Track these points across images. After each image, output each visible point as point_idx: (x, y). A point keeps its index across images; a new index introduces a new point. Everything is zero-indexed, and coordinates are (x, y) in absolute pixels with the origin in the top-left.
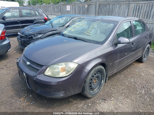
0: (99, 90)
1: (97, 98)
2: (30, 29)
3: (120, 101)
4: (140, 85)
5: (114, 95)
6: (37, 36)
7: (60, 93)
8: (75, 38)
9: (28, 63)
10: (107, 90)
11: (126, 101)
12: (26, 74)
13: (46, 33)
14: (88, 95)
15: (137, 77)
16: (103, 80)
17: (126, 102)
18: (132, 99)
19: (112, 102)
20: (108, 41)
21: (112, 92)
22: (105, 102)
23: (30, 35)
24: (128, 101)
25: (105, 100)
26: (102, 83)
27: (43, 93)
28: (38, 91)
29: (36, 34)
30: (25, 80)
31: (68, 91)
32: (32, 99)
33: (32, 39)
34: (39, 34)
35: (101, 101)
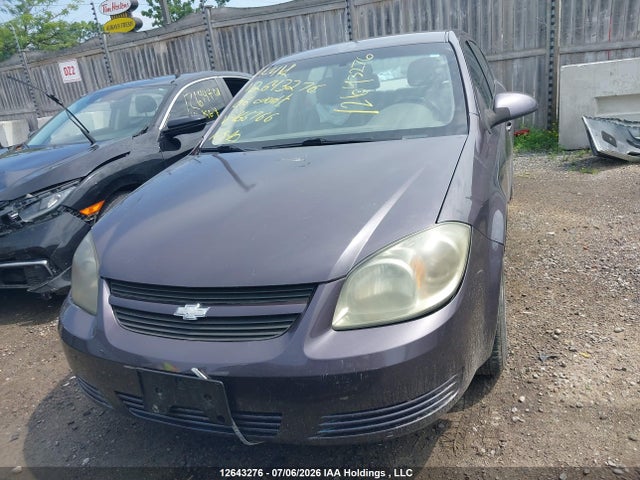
1: (516, 364)
3: (601, 340)
4: (586, 266)
5: (558, 328)
6: (40, 205)
11: (616, 330)
13: (83, 179)
15: (548, 246)
17: (621, 336)
18: (623, 318)
19: (584, 355)
21: (541, 324)
22: (563, 366)
25: (552, 358)
29: (29, 196)
34: (48, 192)
35: (543, 368)
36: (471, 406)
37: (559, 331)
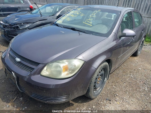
0: (102, 89)
1: (100, 98)
2: (14, 17)
3: (126, 101)
4: (141, 81)
5: (118, 93)
6: (24, 26)
7: (62, 97)
8: (73, 29)
9: (18, 60)
10: (109, 88)
11: (132, 100)
12: (16, 74)
13: (34, 23)
14: (92, 96)
15: (136, 72)
16: (106, 78)
17: (132, 102)
18: (137, 98)
19: (118, 103)
20: (113, 34)
21: (115, 91)
22: (110, 103)
23: (15, 24)
24: (135, 101)
25: (110, 100)
26: (105, 81)
27: (40, 98)
28: (33, 95)
29: (22, 24)
30: (14, 81)
31: (72, 94)
32: (23, 103)
33: (18, 30)
34: (26, 24)
35: (105, 102)
36: (81, 103)
37: (117, 94)
